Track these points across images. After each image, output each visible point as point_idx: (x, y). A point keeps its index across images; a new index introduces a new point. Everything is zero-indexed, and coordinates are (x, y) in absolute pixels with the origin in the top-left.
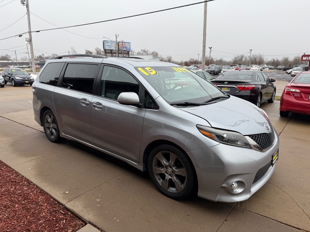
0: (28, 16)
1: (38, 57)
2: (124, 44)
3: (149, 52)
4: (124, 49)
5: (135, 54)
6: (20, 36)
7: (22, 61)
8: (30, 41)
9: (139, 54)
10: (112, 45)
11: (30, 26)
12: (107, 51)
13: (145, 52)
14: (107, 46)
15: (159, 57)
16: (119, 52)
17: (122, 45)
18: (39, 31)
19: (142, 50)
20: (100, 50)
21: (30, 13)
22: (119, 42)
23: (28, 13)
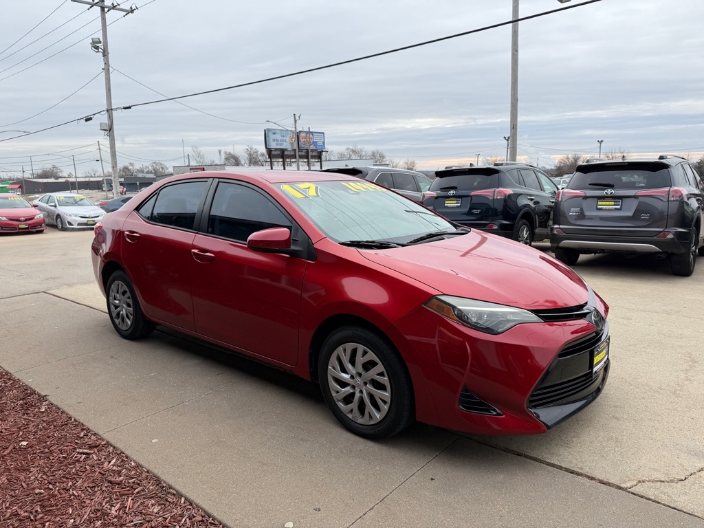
0: (106, 75)
2: (311, 136)
3: (363, 154)
4: (311, 148)
5: (332, 158)
6: (88, 119)
7: (87, 179)
8: (110, 130)
9: (342, 157)
10: (283, 138)
11: (110, 96)
12: (273, 153)
13: (357, 153)
14: (274, 140)
15: (387, 163)
16: (300, 153)
17: (307, 137)
18: (130, 108)
19: (348, 149)
20: (257, 152)
21: (110, 68)
22: (300, 132)
23: (107, 69)
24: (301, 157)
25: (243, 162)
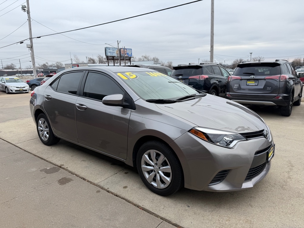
0: (29, 22)
1: (42, 66)
2: (125, 50)
3: (149, 58)
4: (126, 56)
5: (136, 60)
7: (27, 70)
9: (140, 60)
10: (114, 51)
12: (109, 58)
13: (146, 58)
14: (109, 52)
15: (160, 62)
16: (121, 58)
17: (124, 51)
19: (143, 56)
20: (102, 58)
22: (121, 48)
23: (29, 19)
24: (121, 60)
25: (96, 62)
